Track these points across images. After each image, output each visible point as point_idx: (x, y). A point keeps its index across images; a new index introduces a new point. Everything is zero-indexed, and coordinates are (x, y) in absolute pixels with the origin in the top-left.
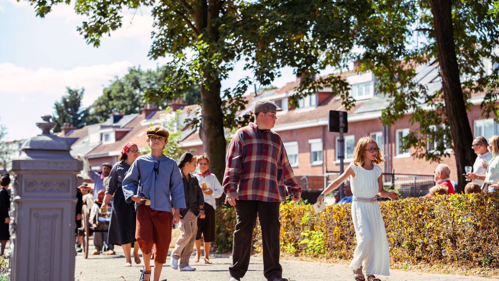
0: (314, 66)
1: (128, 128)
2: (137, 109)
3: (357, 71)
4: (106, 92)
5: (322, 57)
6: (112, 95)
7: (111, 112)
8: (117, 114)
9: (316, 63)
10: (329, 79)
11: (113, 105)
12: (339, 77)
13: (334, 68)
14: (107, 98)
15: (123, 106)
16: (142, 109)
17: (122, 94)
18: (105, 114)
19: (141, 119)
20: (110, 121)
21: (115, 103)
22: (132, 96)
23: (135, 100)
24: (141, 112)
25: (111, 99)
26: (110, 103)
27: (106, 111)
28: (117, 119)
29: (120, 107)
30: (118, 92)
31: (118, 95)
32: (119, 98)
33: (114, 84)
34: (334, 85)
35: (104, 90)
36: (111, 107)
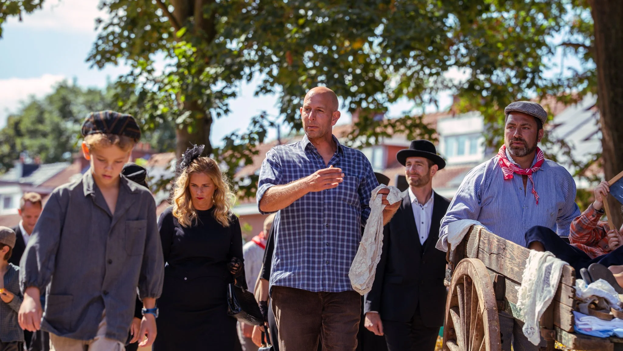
0: (379, 96)
1: (47, 187)
2: (67, 155)
3: (452, 113)
4: (12, 121)
5: (393, 83)
6: (23, 127)
7: (18, 158)
8: (28, 161)
9: (382, 92)
10: (402, 121)
11: (22, 144)
12: (420, 118)
13: (412, 103)
14: (11, 132)
15: (42, 149)
16: (76, 155)
17: (41, 127)
18: (7, 160)
19: (72, 173)
20: (15, 174)
21: (27, 141)
22: (59, 132)
23: (63, 139)
24: (72, 161)
25: (19, 133)
26: (18, 141)
27: (9, 155)
28: (28, 170)
29: (36, 149)
30: (33, 123)
31: (32, 128)
32: (33, 133)
33: (28, 109)
34: (411, 132)
35: (9, 118)
36: (18, 147)
